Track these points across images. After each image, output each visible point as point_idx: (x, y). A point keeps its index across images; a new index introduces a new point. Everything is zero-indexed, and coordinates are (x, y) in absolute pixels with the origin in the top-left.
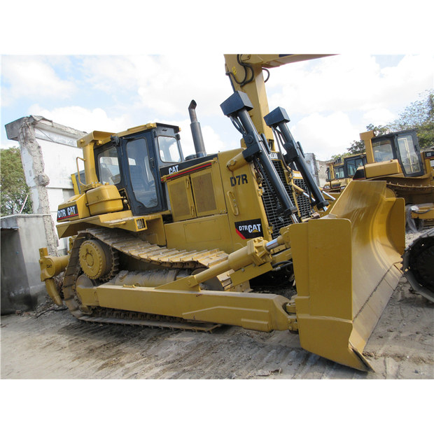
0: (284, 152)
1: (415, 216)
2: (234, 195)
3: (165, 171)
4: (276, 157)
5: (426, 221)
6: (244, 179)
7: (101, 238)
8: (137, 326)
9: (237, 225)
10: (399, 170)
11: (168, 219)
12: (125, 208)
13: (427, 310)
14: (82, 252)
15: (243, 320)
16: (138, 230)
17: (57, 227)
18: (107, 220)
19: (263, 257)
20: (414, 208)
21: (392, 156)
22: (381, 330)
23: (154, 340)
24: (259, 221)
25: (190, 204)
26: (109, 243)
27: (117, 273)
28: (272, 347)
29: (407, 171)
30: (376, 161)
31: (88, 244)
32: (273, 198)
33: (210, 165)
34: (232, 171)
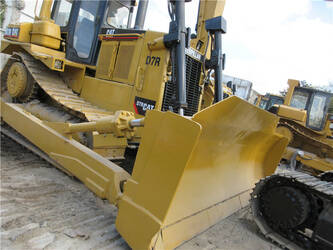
0: (208, 57)
1: (298, 159)
2: (144, 73)
3: (104, 31)
4: (198, 58)
5: (305, 166)
6: (158, 61)
7: (27, 64)
8: (26, 148)
9: (137, 99)
10: (304, 119)
11: (91, 73)
12: (61, 49)
13: (255, 236)
14: (11, 71)
15: (88, 179)
16: (53, 68)
17: (2, 42)
18: (37, 51)
19: (123, 130)
20: (301, 153)
21: (304, 106)
22: (204, 238)
23: (25, 164)
24: (153, 103)
25: (111, 67)
26: (31, 70)
27: (32, 99)
28: (103, 213)
29: (311, 123)
30: (291, 105)
31: (17, 66)
32: (172, 88)
33: (136, 38)
34: (151, 50)
